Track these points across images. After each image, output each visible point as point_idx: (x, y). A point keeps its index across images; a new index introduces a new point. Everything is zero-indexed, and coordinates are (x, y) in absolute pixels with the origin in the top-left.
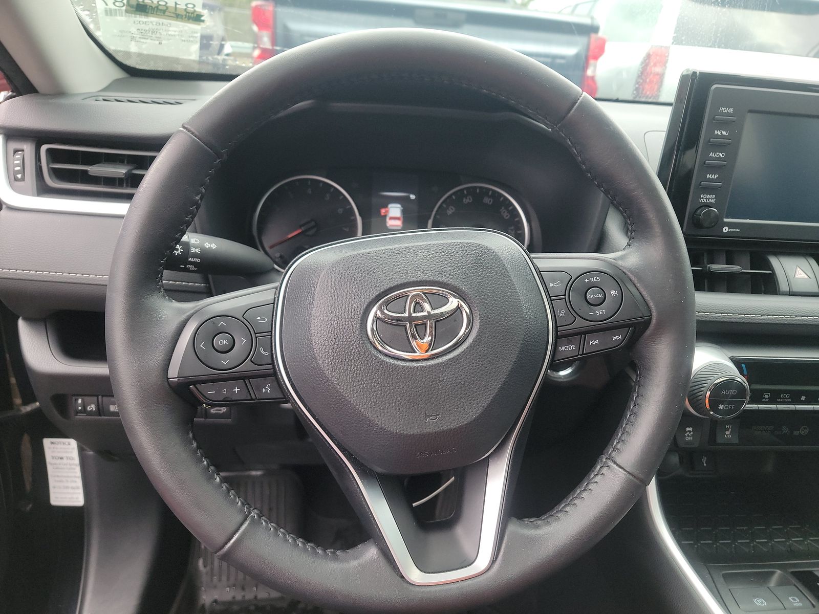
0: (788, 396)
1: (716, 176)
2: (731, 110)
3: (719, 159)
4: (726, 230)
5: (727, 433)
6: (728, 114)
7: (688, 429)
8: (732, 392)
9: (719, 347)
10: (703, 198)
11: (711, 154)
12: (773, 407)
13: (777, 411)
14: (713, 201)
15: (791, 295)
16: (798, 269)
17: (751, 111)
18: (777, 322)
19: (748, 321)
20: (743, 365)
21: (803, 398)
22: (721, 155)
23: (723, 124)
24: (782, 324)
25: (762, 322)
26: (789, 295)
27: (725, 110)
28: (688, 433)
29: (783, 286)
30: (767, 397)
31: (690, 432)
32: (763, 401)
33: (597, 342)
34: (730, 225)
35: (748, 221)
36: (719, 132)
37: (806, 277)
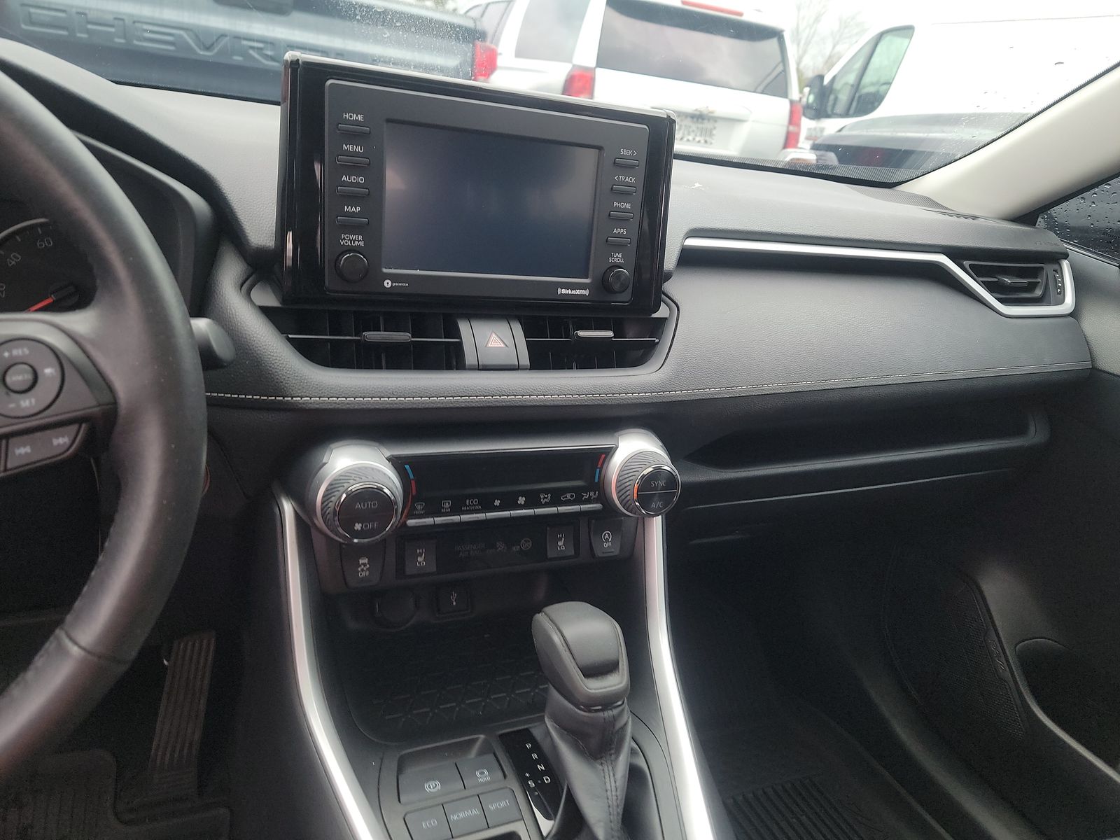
0: (476, 502)
1: (358, 209)
2: (360, 118)
3: (357, 185)
4: (388, 284)
5: (420, 559)
6: (357, 123)
7: (361, 562)
8: (373, 505)
9: (377, 444)
10: (344, 239)
11: (344, 178)
12: (456, 518)
13: (461, 523)
14: (362, 244)
15: (480, 370)
16: (494, 335)
17: (388, 121)
18: (451, 405)
19: (410, 407)
20: (407, 467)
21: (497, 503)
22: (360, 180)
23: (353, 137)
24: (457, 408)
25: (430, 407)
26: (479, 370)
27: (351, 116)
28: (363, 566)
29: (470, 358)
30: (447, 505)
31: (365, 565)
32: (443, 513)
33: (28, 449)
34: (393, 278)
35: (418, 272)
36: (349, 147)
37: (503, 345)
